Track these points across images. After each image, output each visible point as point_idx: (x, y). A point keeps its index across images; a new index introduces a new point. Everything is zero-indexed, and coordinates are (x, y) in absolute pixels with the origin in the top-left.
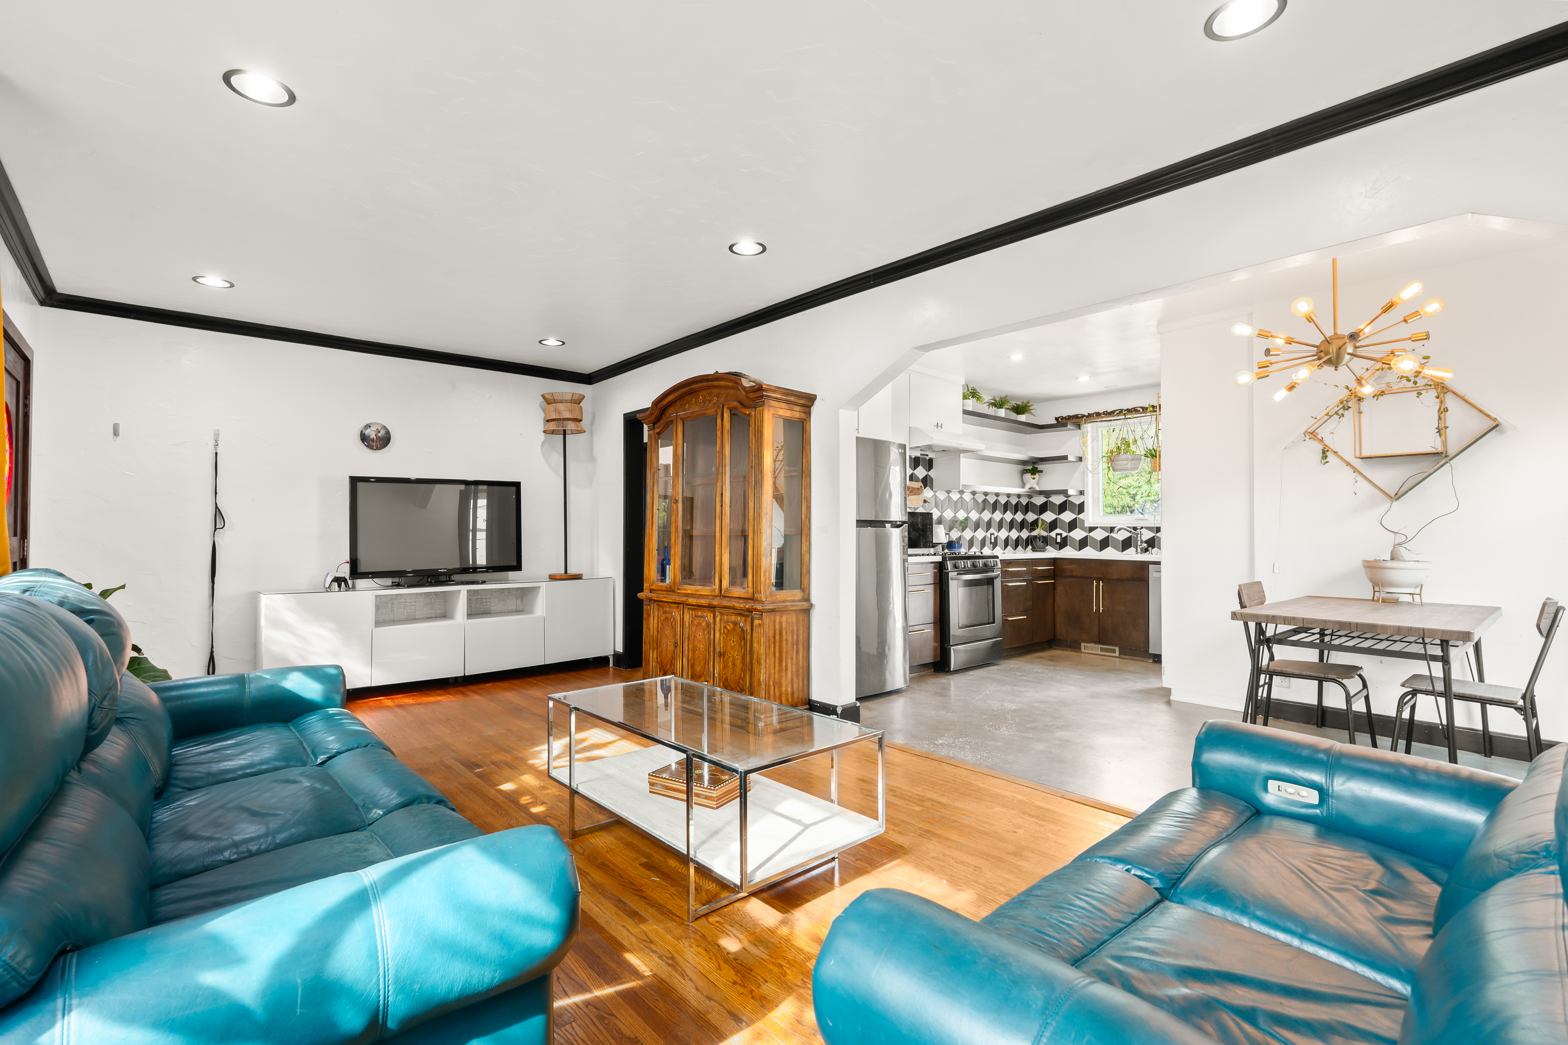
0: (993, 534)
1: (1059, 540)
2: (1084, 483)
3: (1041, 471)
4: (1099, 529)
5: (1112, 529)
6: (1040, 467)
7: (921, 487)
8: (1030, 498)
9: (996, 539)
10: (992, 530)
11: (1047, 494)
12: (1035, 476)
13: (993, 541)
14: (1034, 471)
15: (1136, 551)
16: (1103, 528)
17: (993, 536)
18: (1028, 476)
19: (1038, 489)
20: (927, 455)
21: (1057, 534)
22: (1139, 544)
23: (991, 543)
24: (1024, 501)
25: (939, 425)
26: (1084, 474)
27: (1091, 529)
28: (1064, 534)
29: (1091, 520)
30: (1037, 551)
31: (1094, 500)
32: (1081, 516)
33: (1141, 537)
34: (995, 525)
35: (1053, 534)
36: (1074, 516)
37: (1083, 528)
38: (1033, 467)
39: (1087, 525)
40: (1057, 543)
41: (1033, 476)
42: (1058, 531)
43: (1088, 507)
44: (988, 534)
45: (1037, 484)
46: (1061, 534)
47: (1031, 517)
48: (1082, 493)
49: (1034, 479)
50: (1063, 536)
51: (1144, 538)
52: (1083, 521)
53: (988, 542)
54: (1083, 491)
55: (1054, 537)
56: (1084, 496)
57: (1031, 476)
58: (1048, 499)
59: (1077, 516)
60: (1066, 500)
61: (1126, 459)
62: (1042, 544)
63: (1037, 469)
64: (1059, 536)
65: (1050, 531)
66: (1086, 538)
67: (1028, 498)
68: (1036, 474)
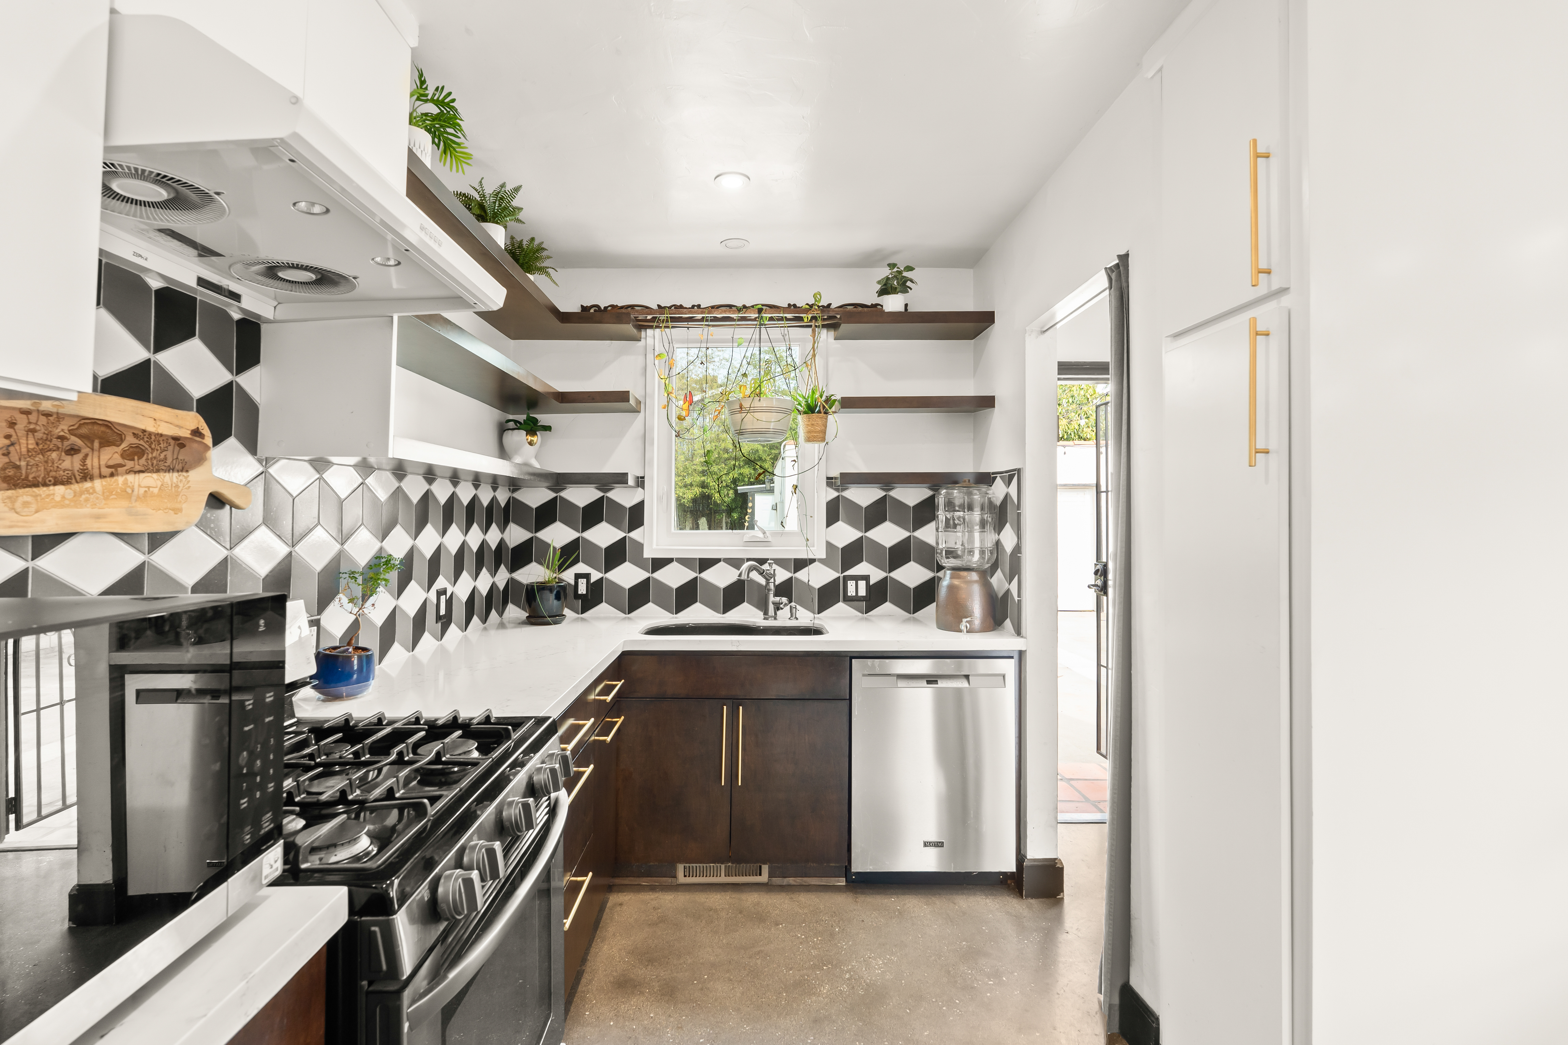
0: (445, 592)
1: (582, 589)
2: (644, 459)
3: (548, 428)
4: (675, 563)
5: (706, 564)
6: (543, 418)
7: (196, 432)
8: (514, 491)
9: (449, 602)
10: (441, 582)
11: (559, 481)
12: (535, 439)
13: (443, 612)
14: (532, 427)
15: (765, 613)
16: (685, 562)
17: (443, 598)
18: (518, 438)
19: (537, 468)
21: (578, 576)
22: (770, 597)
23: (438, 618)
24: (505, 496)
26: (645, 438)
27: (659, 564)
28: (595, 576)
29: (656, 545)
30: (548, 624)
31: (660, 499)
32: (635, 535)
33: (774, 583)
34: (447, 565)
35: (568, 576)
36: (620, 535)
37: (640, 562)
38: (527, 415)
39: (649, 553)
40: (577, 596)
41: (530, 438)
42: (581, 568)
43: (651, 513)
44: (432, 595)
45: (536, 457)
46: (587, 576)
47: (516, 535)
48: (641, 481)
49: (531, 443)
50: (593, 579)
51: (778, 582)
52: (639, 546)
53: (431, 615)
54: (643, 478)
55: (572, 582)
56: (643, 488)
57: (526, 436)
58: (558, 494)
59: (627, 535)
60: (602, 498)
61: (768, 410)
62: (555, 602)
63: (537, 420)
64: (582, 580)
65: (562, 568)
66: (646, 582)
67: (509, 489)
68: (538, 433)
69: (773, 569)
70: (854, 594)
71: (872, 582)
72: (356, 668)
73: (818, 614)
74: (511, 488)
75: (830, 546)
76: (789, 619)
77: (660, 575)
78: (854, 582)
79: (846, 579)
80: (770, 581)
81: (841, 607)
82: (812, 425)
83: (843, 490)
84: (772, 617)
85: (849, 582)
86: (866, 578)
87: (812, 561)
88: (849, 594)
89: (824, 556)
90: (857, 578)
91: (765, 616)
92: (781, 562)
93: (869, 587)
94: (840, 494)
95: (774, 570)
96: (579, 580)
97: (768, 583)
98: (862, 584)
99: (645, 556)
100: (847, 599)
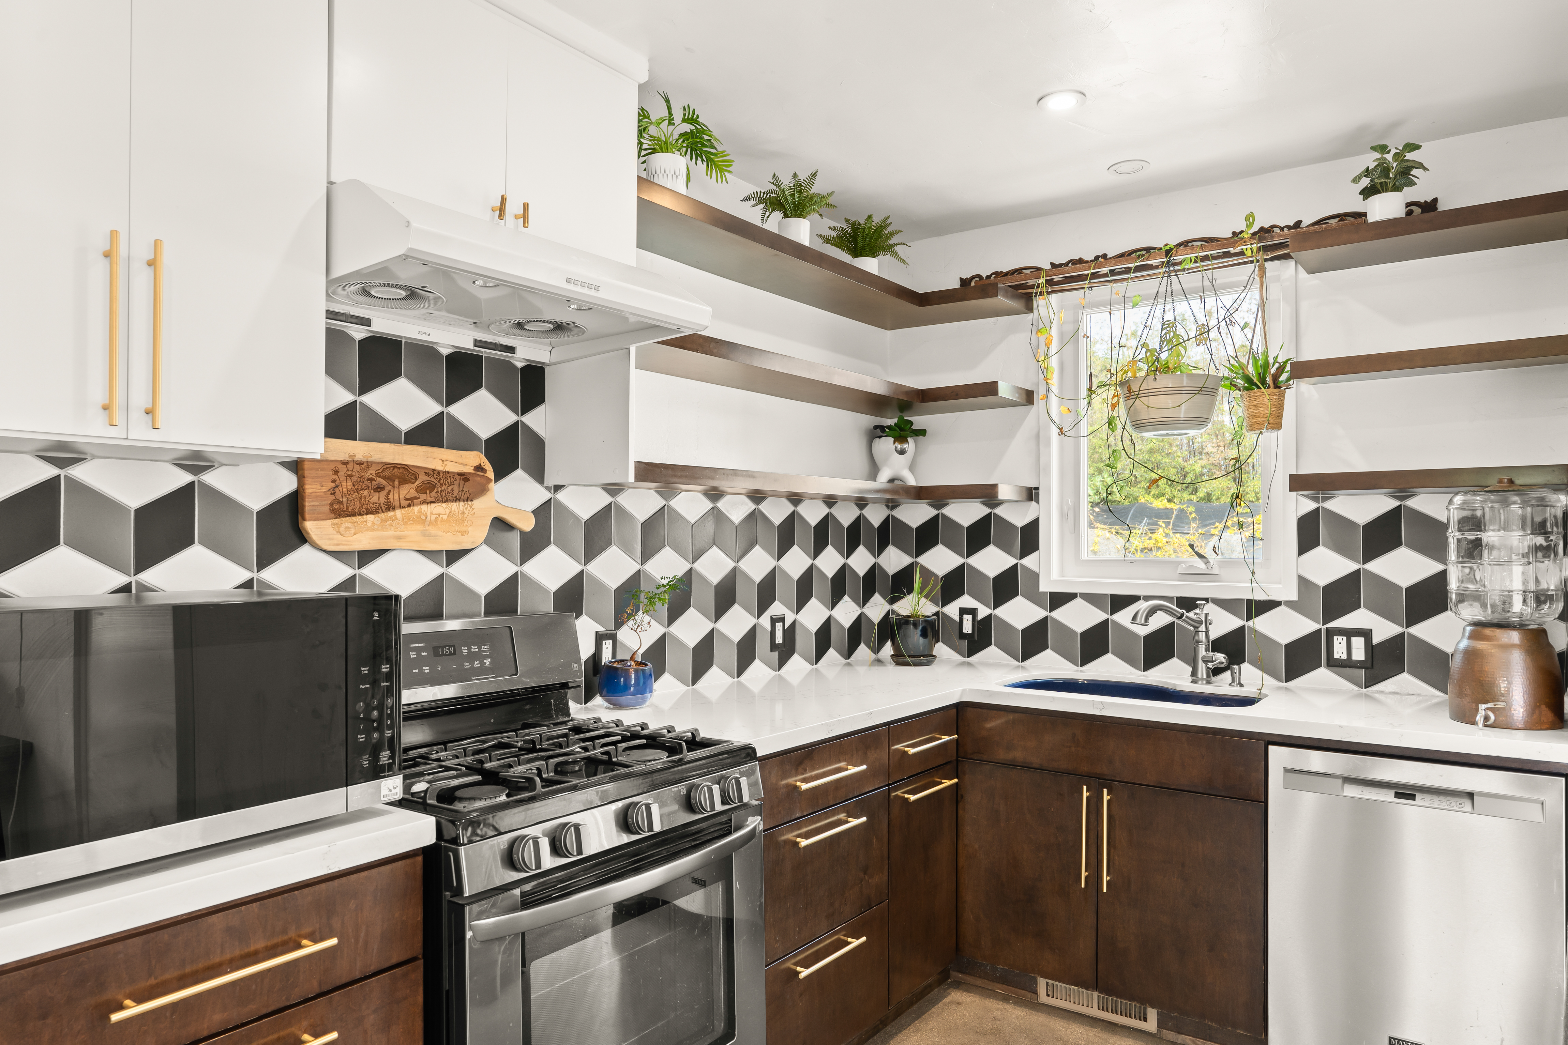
0: (782, 619)
1: (968, 628)
2: (1039, 465)
3: (922, 433)
4: (1078, 601)
5: (1119, 602)
6: (919, 421)
7: (479, 468)
8: (893, 508)
9: (790, 631)
10: (777, 608)
11: (936, 495)
12: (905, 446)
13: (779, 639)
14: (903, 432)
15: (1194, 673)
16: (1092, 599)
17: (779, 626)
18: (886, 445)
19: (912, 481)
20: (511, 350)
21: (963, 611)
22: (1202, 652)
23: (774, 646)
24: (875, 516)
25: (513, 208)
26: (1038, 439)
27: (1058, 600)
28: (983, 612)
29: (1055, 575)
30: (907, 664)
31: (1063, 516)
32: (1029, 562)
33: (1207, 632)
34: (786, 590)
35: (952, 610)
36: (1010, 561)
37: (1035, 597)
38: (901, 419)
39: (1045, 586)
40: (962, 636)
41: (899, 446)
42: (966, 601)
43: (1050, 535)
44: (765, 621)
45: (912, 468)
46: (973, 612)
47: (894, 560)
48: (1032, 494)
49: (902, 452)
50: (980, 616)
51: (1216, 632)
52: (1035, 576)
53: (762, 644)
54: (1037, 489)
55: (957, 619)
56: (1038, 502)
57: (894, 443)
58: (940, 511)
59: (1020, 562)
60: (989, 516)
61: (1176, 391)
62: (921, 640)
63: (911, 423)
64: (967, 616)
65: (946, 601)
66: (1043, 624)
67: (888, 507)
68: (909, 439)
69: (1205, 612)
70: (1344, 657)
71: (1376, 640)
72: (633, 682)
73: (1286, 682)
74: (890, 505)
75: (1304, 583)
76: (1230, 685)
77: (1061, 614)
78: (1345, 638)
79: (1331, 633)
80: (1200, 629)
81: (1322, 674)
82: (1255, 406)
83: (1325, 499)
84: (1202, 679)
85: (1335, 638)
86: (1366, 634)
87: (1275, 604)
88: (1336, 656)
89: (1294, 597)
90: (1349, 633)
91: (1194, 678)
92: (1226, 604)
93: (1370, 648)
94: (1321, 505)
95: (1207, 615)
96: (964, 616)
97: (1197, 632)
98: (1358, 643)
99: (1042, 588)
100: (1333, 664)
